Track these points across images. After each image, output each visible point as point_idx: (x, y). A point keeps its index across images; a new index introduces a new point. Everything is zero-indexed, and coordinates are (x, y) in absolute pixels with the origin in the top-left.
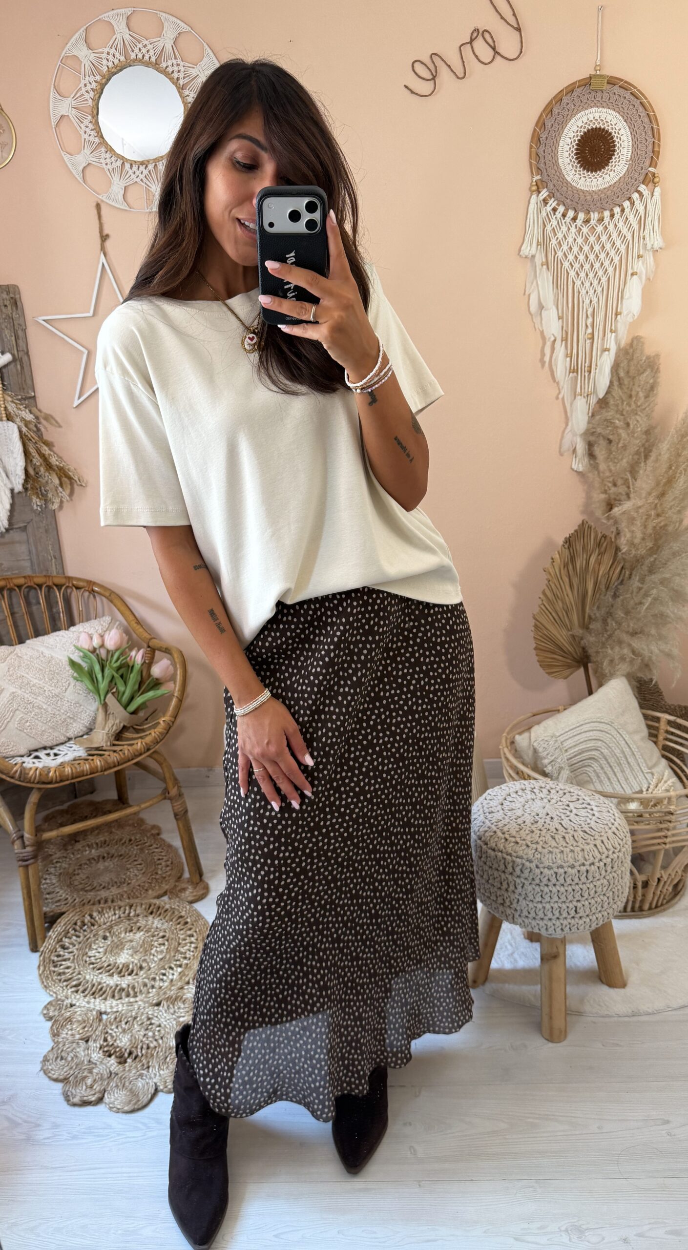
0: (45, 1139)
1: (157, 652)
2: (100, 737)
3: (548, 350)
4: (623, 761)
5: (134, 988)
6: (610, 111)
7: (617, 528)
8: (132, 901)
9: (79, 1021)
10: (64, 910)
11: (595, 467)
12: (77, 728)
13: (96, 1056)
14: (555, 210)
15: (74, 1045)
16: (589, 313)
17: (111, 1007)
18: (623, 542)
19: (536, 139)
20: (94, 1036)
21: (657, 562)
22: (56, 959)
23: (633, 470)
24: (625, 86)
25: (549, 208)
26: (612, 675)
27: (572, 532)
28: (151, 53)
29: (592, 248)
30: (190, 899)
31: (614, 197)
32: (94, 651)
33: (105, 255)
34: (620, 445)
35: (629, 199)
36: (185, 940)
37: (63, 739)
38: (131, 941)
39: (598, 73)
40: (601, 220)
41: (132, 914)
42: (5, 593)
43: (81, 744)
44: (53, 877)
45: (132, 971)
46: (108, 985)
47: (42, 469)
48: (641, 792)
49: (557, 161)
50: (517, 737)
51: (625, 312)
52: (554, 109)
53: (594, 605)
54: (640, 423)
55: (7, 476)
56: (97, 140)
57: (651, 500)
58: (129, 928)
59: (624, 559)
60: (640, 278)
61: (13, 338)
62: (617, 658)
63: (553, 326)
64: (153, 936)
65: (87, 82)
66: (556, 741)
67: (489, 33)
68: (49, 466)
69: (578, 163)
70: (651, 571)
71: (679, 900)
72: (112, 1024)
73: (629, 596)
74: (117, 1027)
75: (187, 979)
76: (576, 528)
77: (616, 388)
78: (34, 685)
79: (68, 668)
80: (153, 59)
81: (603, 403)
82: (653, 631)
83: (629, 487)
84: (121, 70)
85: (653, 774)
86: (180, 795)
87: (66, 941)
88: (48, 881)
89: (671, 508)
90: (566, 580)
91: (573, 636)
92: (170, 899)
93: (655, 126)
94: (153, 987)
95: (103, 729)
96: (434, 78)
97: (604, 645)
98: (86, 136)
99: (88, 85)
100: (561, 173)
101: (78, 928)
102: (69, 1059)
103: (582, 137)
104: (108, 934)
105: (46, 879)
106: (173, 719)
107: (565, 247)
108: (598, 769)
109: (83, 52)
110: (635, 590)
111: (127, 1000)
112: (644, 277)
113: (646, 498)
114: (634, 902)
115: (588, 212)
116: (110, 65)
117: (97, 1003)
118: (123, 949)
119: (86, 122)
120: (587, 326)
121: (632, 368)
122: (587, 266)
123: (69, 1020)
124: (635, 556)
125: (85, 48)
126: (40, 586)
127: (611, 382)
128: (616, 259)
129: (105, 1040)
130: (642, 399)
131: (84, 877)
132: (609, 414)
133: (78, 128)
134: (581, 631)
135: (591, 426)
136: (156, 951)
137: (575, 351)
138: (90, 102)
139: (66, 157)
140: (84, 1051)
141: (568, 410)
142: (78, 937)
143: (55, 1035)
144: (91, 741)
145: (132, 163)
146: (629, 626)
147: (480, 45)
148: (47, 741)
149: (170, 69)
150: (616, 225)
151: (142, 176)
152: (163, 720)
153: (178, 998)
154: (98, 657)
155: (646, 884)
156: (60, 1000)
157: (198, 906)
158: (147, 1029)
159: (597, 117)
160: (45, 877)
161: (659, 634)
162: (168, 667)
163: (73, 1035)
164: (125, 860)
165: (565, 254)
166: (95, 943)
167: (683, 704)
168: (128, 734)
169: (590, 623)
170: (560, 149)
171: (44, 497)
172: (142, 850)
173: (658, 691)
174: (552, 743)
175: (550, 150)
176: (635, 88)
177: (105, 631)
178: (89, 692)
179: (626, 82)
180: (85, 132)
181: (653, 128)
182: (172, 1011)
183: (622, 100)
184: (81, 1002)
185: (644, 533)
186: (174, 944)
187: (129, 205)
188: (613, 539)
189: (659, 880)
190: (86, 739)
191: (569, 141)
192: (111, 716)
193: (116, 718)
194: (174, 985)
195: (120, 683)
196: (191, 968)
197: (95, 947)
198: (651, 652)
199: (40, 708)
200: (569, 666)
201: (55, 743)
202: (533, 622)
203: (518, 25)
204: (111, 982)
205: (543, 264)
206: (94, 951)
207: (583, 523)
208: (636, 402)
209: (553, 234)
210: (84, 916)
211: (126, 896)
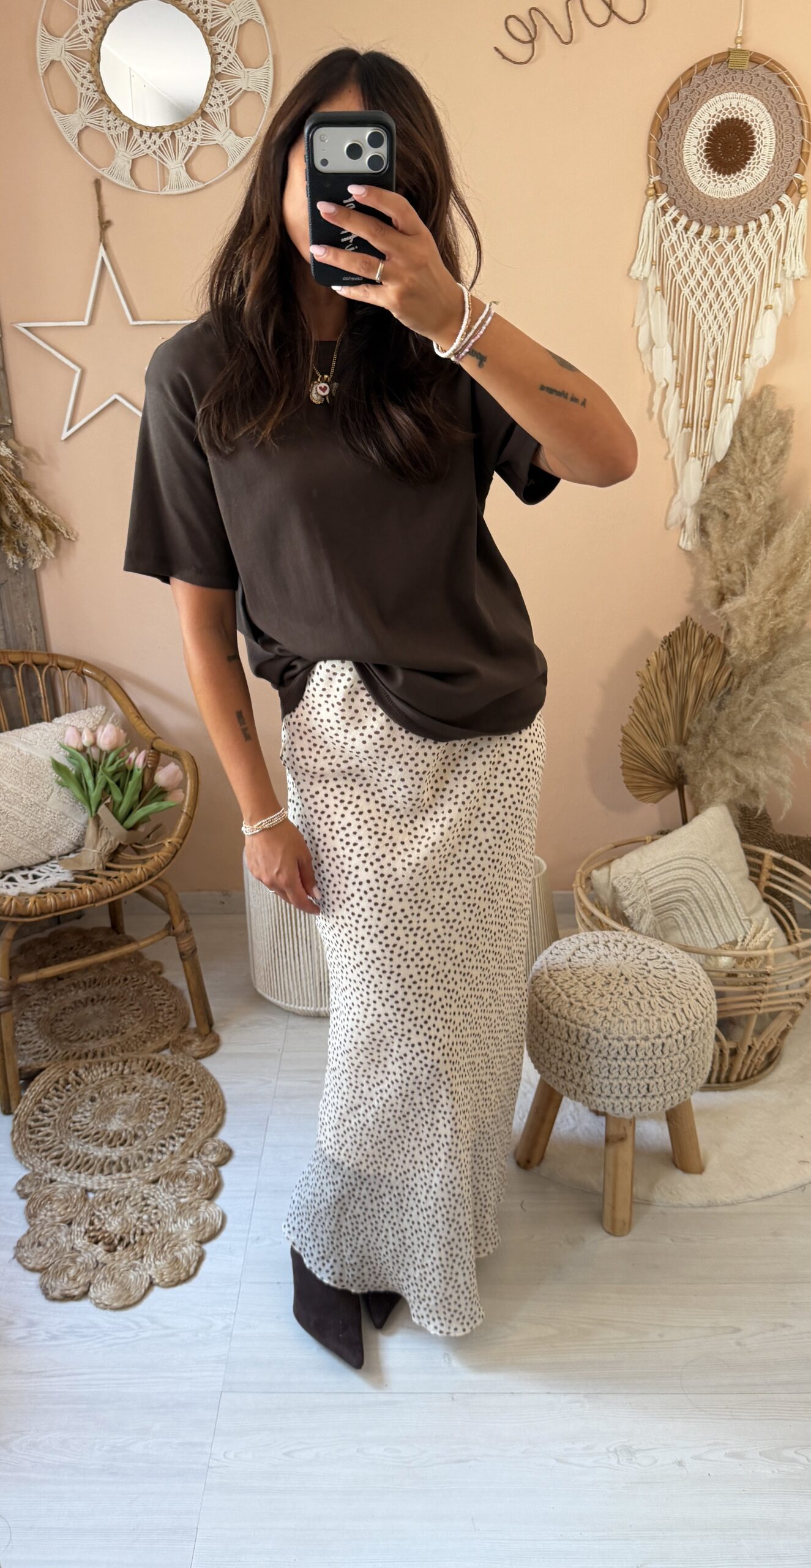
0: (19, 1339)
1: (162, 756)
2: (91, 857)
3: (657, 398)
4: (717, 905)
5: (127, 1161)
6: (752, 98)
7: (728, 624)
8: (126, 1055)
9: (60, 1200)
10: (43, 1066)
11: (706, 546)
12: (61, 844)
13: (80, 1242)
14: (675, 221)
15: (55, 1228)
16: (711, 354)
17: (100, 1184)
18: (733, 644)
19: (657, 128)
20: (78, 1219)
21: (772, 670)
22: (33, 1124)
23: (751, 554)
24: (772, 66)
25: (668, 219)
26: (710, 803)
27: (674, 629)
29: (719, 272)
30: (197, 1054)
31: (750, 209)
32: (83, 750)
33: (105, 247)
34: (738, 521)
35: (768, 212)
36: (189, 1104)
37: (44, 857)
38: (124, 1104)
39: (739, 47)
40: (732, 237)
41: (126, 1072)
43: (66, 866)
44: (30, 1023)
45: (125, 1141)
46: (95, 1157)
47: (21, 519)
48: (735, 943)
49: (681, 158)
50: (595, 873)
51: (754, 355)
52: (682, 91)
53: (694, 717)
54: (763, 495)
56: (97, 96)
57: (769, 595)
58: (122, 1089)
59: (733, 665)
60: (776, 314)
62: (717, 782)
63: (665, 369)
64: (151, 1099)
65: (85, 18)
66: (640, 879)
68: (29, 514)
69: (708, 162)
70: (764, 681)
71: (773, 1070)
72: (100, 1205)
73: (735, 709)
74: (106, 1208)
75: (190, 1152)
76: (679, 625)
77: (738, 449)
78: (8, 791)
79: (51, 770)
81: (721, 468)
82: (762, 753)
83: (744, 574)
84: (131, 4)
85: (751, 922)
86: (188, 931)
87: (46, 1103)
88: (24, 1028)
89: (792, 608)
90: (663, 686)
91: (668, 754)
92: (173, 1053)
93: (805, 121)
94: (150, 1160)
95: (94, 848)
96: (532, 41)
97: (702, 766)
98: (83, 90)
99: (87, 22)
100: (685, 173)
101: (60, 1087)
102: (48, 1245)
103: (714, 129)
104: (96, 1095)
105: (21, 1026)
106: (181, 841)
107: (685, 269)
108: (687, 913)
110: (743, 703)
111: (118, 1175)
112: (780, 312)
113: (764, 593)
114: (720, 1071)
115: (716, 226)
117: (82, 1179)
118: (114, 1114)
119: (84, 71)
120: (707, 370)
121: (759, 430)
122: (711, 295)
123: (49, 1198)
124: (747, 662)
126: (17, 665)
127: (733, 442)
128: (748, 289)
129: (92, 1223)
130: (769, 465)
131: (68, 1023)
132: (728, 483)
133: (73, 78)
134: (677, 748)
135: (705, 496)
136: (155, 1117)
137: (690, 401)
138: (89, 45)
139: (57, 117)
140: (66, 1236)
141: (678, 474)
142: (60, 1097)
143: (31, 1215)
144: (78, 861)
145: (143, 130)
146: (733, 745)
148: (24, 859)
149: (194, 8)
150: (750, 245)
151: (154, 148)
152: (169, 842)
153: (180, 1175)
154: (88, 757)
155: (734, 1053)
156: (37, 1174)
157: (206, 1063)
158: (141, 1212)
159: (734, 103)
160: (21, 1022)
161: (769, 757)
162: (176, 773)
163: (53, 1217)
164: (119, 1004)
165: (685, 278)
166: (81, 1106)
167: (795, 834)
168: (125, 855)
169: (688, 738)
170: (686, 142)
171: (22, 552)
172: (140, 992)
173: (765, 818)
174: (634, 881)
175: (673, 144)
176: (784, 69)
177: (98, 725)
178: (77, 802)
179: (772, 61)
180: (82, 85)
181: (802, 123)
182: (171, 1190)
183: (767, 84)
184: (63, 1177)
185: (758, 637)
186: (177, 1108)
187: (137, 184)
188: (722, 638)
189: (750, 1048)
190: (72, 859)
191: (698, 134)
192: (104, 832)
193: (110, 835)
194: (174, 1159)
195: (116, 792)
196: (195, 1138)
197: (80, 1110)
198: (758, 779)
199: (15, 819)
200: (661, 788)
201: (34, 862)
202: (621, 735)
204: (100, 1153)
205: (656, 290)
206: (79, 1116)
207: (686, 620)
208: (760, 469)
209: (671, 252)
210: (67, 1073)
211: (119, 1049)
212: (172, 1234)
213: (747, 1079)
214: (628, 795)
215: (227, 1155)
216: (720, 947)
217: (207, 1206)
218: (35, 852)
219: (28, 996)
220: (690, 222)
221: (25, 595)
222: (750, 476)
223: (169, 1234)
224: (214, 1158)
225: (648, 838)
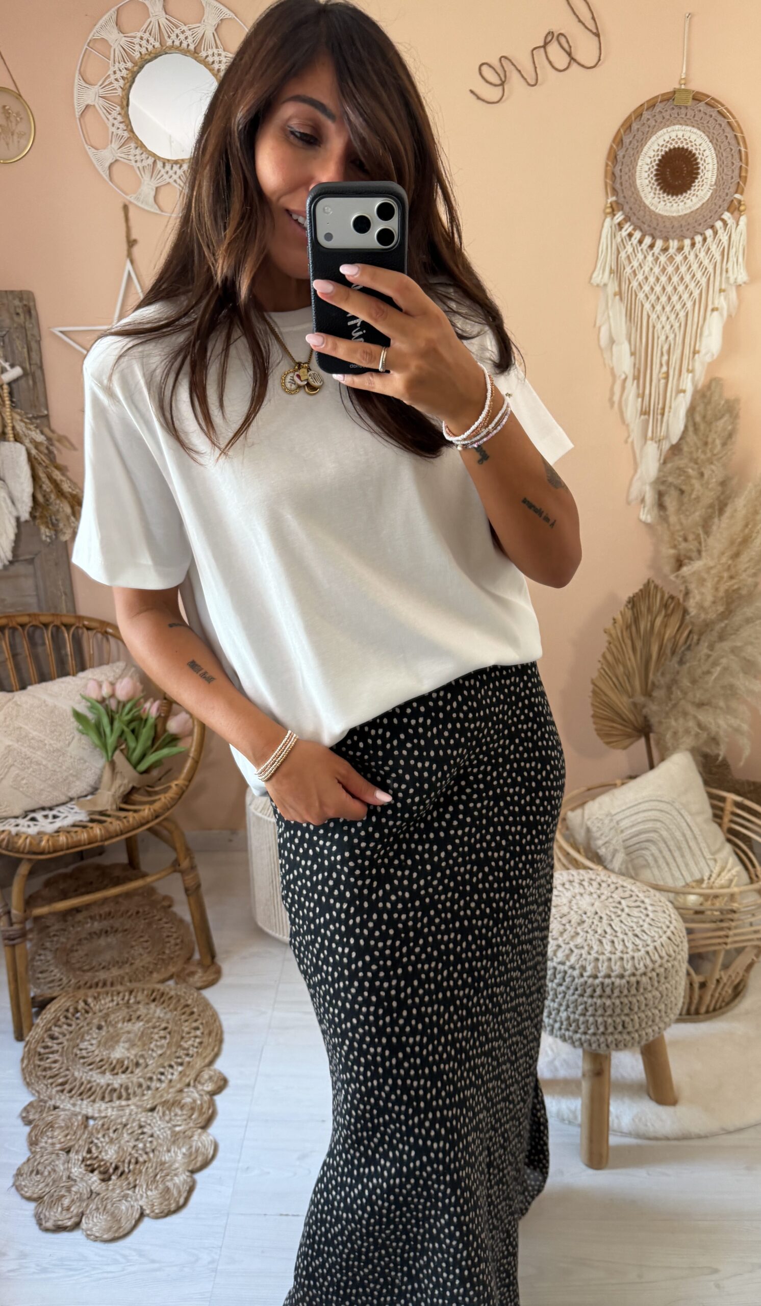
0: (10, 1271)
1: (173, 708)
2: (106, 799)
3: (617, 389)
4: (684, 845)
5: (127, 1089)
6: (695, 130)
7: (686, 588)
8: (133, 985)
9: (61, 1127)
10: (55, 995)
11: (664, 519)
12: (80, 787)
13: (77, 1171)
14: (630, 235)
15: (54, 1156)
16: (664, 350)
17: (100, 1111)
18: (692, 605)
19: (612, 155)
20: (76, 1147)
21: (728, 628)
22: (42, 1051)
23: (706, 525)
24: (713, 103)
25: (624, 233)
26: (675, 749)
27: (637, 591)
28: (190, 40)
29: (670, 279)
30: (199, 984)
31: (696, 224)
32: (103, 701)
33: (132, 262)
34: (693, 496)
35: (712, 227)
36: (189, 1033)
37: (63, 799)
38: (129, 1032)
39: (683, 87)
40: (680, 249)
41: (132, 1001)
42: (7, 632)
43: (81, 806)
44: (48, 953)
45: (127, 1068)
46: (98, 1084)
47: (53, 496)
48: (701, 881)
49: (634, 182)
50: (569, 815)
51: (703, 351)
52: (634, 125)
53: (658, 670)
55: (13, 502)
56: (126, 134)
57: (724, 560)
58: (127, 1018)
59: (693, 623)
60: (721, 315)
61: (25, 350)
62: (681, 730)
63: (624, 363)
64: (154, 1027)
65: (116, 69)
66: (611, 820)
67: (565, 37)
68: (60, 493)
69: (658, 185)
70: (721, 638)
71: (740, 1002)
72: (98, 1132)
73: (695, 663)
74: (104, 1136)
75: (187, 1080)
76: (641, 587)
77: (691, 433)
78: (33, 738)
79: (73, 719)
80: (192, 47)
81: (676, 449)
82: (722, 703)
83: (700, 543)
84: (156, 57)
85: (715, 860)
86: (193, 868)
87: (56, 1030)
89: (745, 571)
90: (629, 642)
91: (635, 704)
92: (177, 983)
93: (743, 149)
94: (149, 1088)
95: (109, 790)
96: (502, 84)
97: (667, 715)
98: (114, 129)
99: (118, 72)
100: (638, 194)
101: (70, 1015)
102: (46, 1173)
103: (663, 156)
104: (103, 1024)
105: (40, 955)
106: (186, 783)
107: (640, 277)
108: (657, 853)
109: (113, 37)
110: (704, 657)
111: (118, 1102)
112: (725, 314)
113: (719, 558)
114: (690, 1003)
115: (666, 239)
116: (144, 51)
117: (84, 1106)
118: (118, 1042)
119: (114, 114)
120: (661, 365)
121: (709, 412)
122: (664, 299)
123: (51, 1126)
124: (704, 620)
125: (115, 31)
126: (46, 625)
127: (686, 427)
128: (696, 294)
129: (89, 1151)
130: (719, 447)
131: (82, 954)
132: (682, 462)
133: (106, 120)
134: (643, 699)
135: (662, 474)
136: (156, 1046)
137: (647, 392)
138: (119, 92)
139: (91, 152)
140: (64, 1164)
141: (638, 455)
142: (70, 1025)
143: (33, 1143)
144: (95, 804)
145: (165, 162)
146: (695, 696)
147: (555, 51)
148: (44, 800)
149: (210, 59)
150: (697, 256)
151: (175, 177)
152: (175, 785)
153: (176, 1103)
154: (107, 708)
155: (703, 985)
156: (41, 1101)
157: (207, 993)
158: (137, 1140)
159: (680, 134)
160: (41, 952)
161: (728, 707)
162: (186, 722)
163: (53, 1144)
164: (129, 936)
165: (640, 284)
166: (88, 1033)
167: (752, 779)
168: (137, 797)
169: (652, 690)
170: (638, 168)
171: (54, 527)
172: (150, 925)
173: (725, 765)
174: (606, 821)
175: (627, 169)
176: (723, 105)
177: (117, 679)
178: (96, 746)
179: (713, 99)
180: (113, 125)
181: (740, 151)
182: (167, 1118)
183: (708, 118)
184: (66, 1104)
185: (715, 596)
186: (177, 1037)
187: (160, 208)
188: (681, 600)
189: (718, 981)
190: (89, 801)
191: (649, 161)
192: (119, 776)
193: (124, 778)
194: (172, 1087)
195: (130, 738)
196: (193, 1067)
197: (87, 1038)
198: (719, 727)
199: (38, 764)
200: (629, 736)
201: (54, 803)
202: (591, 687)
203: (597, 28)
204: (102, 1080)
205: (615, 295)
206: (86, 1043)
207: (648, 582)
208: (711, 451)
209: (626, 263)
210: (77, 1002)
211: (126, 979)
212: (165, 1163)
213: (715, 1010)
214: (599, 742)
215: (222, 1084)
216: (687, 885)
217: (200, 1135)
218: (56, 793)
219: (48, 927)
220: (644, 236)
221: (56, 564)
222: (702, 457)
223: (163, 1163)
224: (209, 1087)
225: (618, 782)
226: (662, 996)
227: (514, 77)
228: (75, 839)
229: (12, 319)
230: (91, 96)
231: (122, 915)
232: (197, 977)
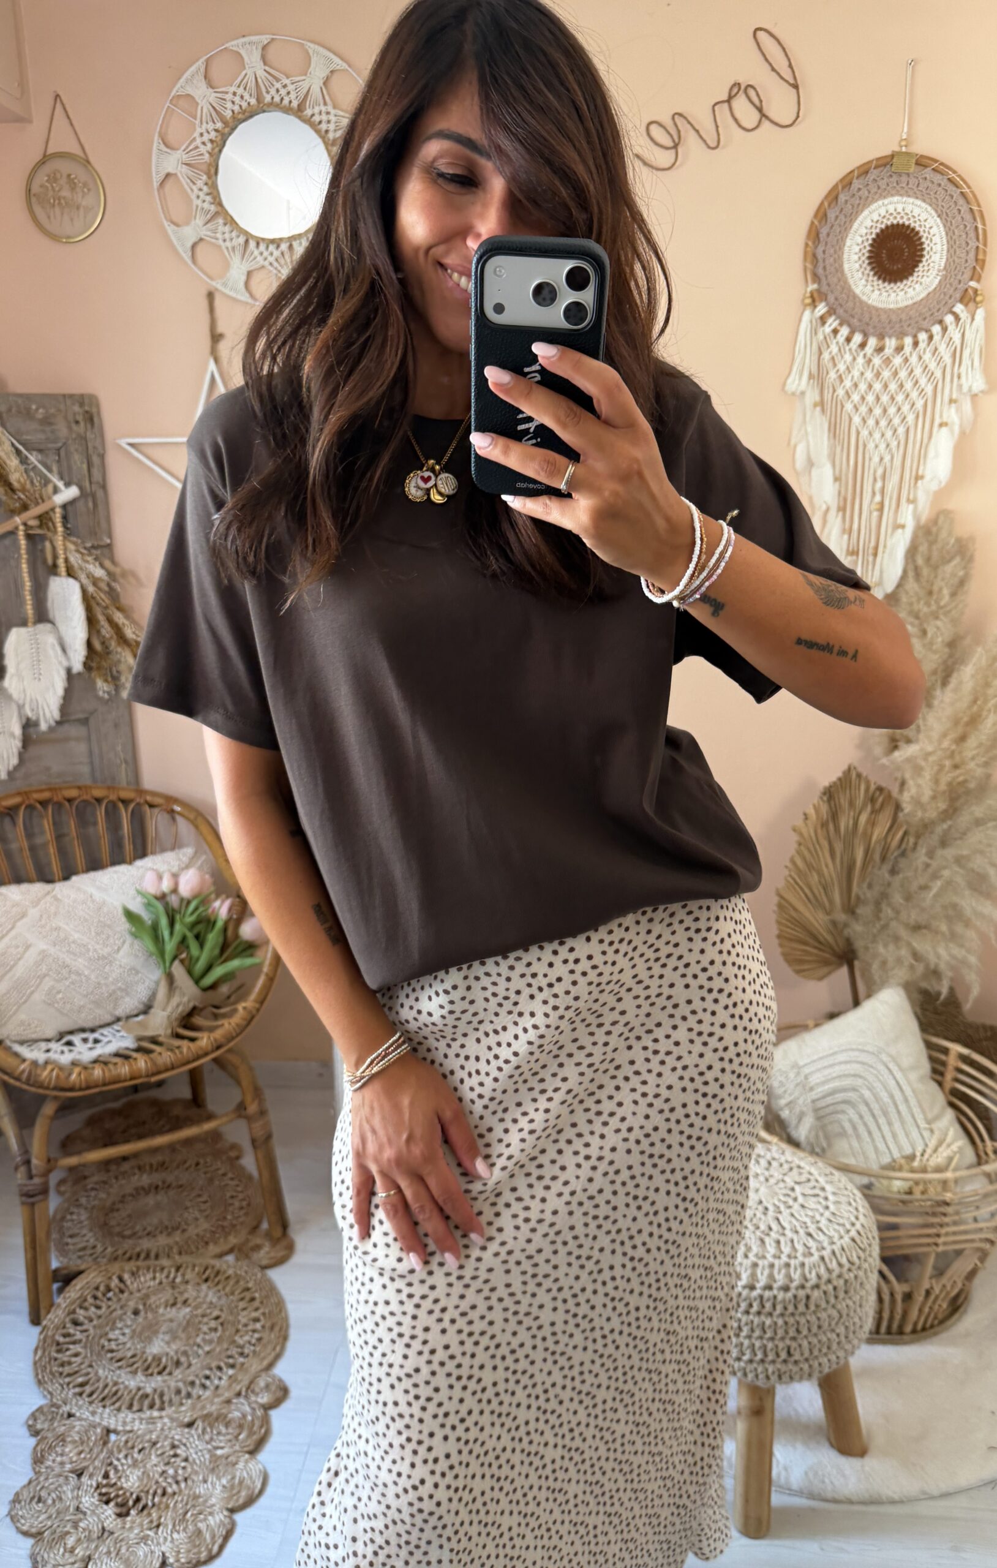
2: (159, 1022)
4: (892, 1109)
5: (162, 1395)
6: (919, 202)
8: (182, 1259)
9: (74, 1442)
10: (82, 1267)
12: (129, 1004)
13: (88, 1500)
14: (835, 332)
15: (61, 1480)
16: (878, 474)
17: (125, 1423)
18: (906, 799)
19: (813, 234)
20: (91, 1469)
21: (952, 831)
22: (61, 1340)
24: (941, 169)
25: (828, 329)
26: (883, 984)
27: (834, 779)
28: (293, 96)
29: (886, 386)
30: (265, 1262)
31: (919, 319)
32: (162, 898)
33: (217, 361)
35: (941, 322)
36: (246, 1325)
37: (108, 1018)
38: (171, 1320)
39: (904, 149)
40: (899, 349)
41: (178, 1280)
42: (51, 808)
43: (129, 1031)
44: (82, 1211)
45: (165, 1368)
46: (126, 1387)
47: (113, 643)
48: (912, 1157)
49: (841, 266)
51: (928, 478)
52: (840, 196)
53: (863, 881)
55: (64, 650)
56: (213, 208)
57: (946, 744)
58: (171, 1302)
59: (908, 823)
60: (952, 431)
61: (85, 466)
62: (891, 960)
63: (826, 490)
64: (203, 1316)
65: (203, 130)
66: (798, 1074)
67: (754, 89)
68: (123, 639)
69: (871, 269)
70: (944, 843)
71: (959, 1319)
72: (120, 1451)
73: (910, 874)
74: (126, 1456)
75: (238, 1388)
76: (840, 774)
77: (910, 580)
78: (74, 942)
79: (124, 919)
80: (295, 104)
82: (944, 928)
84: (251, 117)
85: (932, 1131)
86: (263, 1113)
87: (80, 1313)
90: (825, 844)
91: (834, 923)
92: (237, 1259)
93: (980, 226)
94: (189, 1395)
95: (164, 1010)
96: (676, 147)
97: (874, 939)
98: (199, 202)
99: (205, 134)
100: (846, 282)
101: (99, 1294)
102: (50, 1501)
103: (877, 234)
104: (141, 1307)
105: (72, 1213)
106: (257, 1006)
107: (848, 383)
108: (855, 1118)
109: (200, 91)
110: (921, 867)
111: (149, 1413)
112: (956, 430)
113: (940, 741)
114: (891, 1319)
115: (881, 337)
116: (236, 108)
117: (105, 1416)
118: (156, 1332)
119: (200, 183)
120: (874, 494)
121: (935, 555)
122: (878, 411)
123: (62, 1439)
124: (922, 820)
125: (204, 85)
126: (99, 801)
127: (904, 572)
128: (920, 404)
129: (106, 1476)
130: (947, 597)
131: (124, 1214)
133: (188, 190)
134: (844, 917)
137: (853, 527)
138: (207, 157)
139: (170, 229)
140: (73, 1491)
142: (98, 1307)
143: (37, 1459)
144: (144, 1027)
145: (258, 241)
146: (909, 917)
147: (741, 104)
148: (85, 1020)
149: (317, 118)
150: (920, 358)
151: (271, 259)
152: (243, 1007)
153: (221, 1418)
154: (166, 906)
155: (908, 1298)
156: (53, 1405)
157: (275, 1275)
158: (167, 1464)
159: (900, 208)
160: (73, 1209)
161: (951, 933)
163: (62, 1464)
164: (184, 1194)
165: (847, 393)
166: (121, 1319)
167: (988, 1023)
168: (198, 1020)
169: (856, 906)
170: (846, 249)
171: (114, 679)
172: (211, 1180)
173: (951, 1002)
174: (792, 1075)
175: (832, 250)
176: (954, 172)
177: (181, 870)
178: (151, 955)
179: (941, 164)
180: (198, 197)
181: (976, 228)
182: (207, 1437)
183: (935, 188)
184: (84, 1411)
185: (934, 790)
186: (230, 1330)
187: (252, 295)
188: (893, 792)
189: (928, 1292)
190: (139, 1023)
191: (860, 240)
192: (177, 992)
193: (184, 995)
194: (218, 1396)
195: (193, 945)
196: (246, 1371)
197: (119, 1325)
198: (939, 957)
199: (78, 974)
200: (826, 963)
201: (97, 1023)
202: (776, 899)
203: (795, 78)
204: (132, 1382)
205: (815, 405)
206: (117, 1332)
207: (849, 769)
208: (937, 602)
209: (830, 365)
210: (110, 1278)
211: (175, 1250)
212: (199, 1496)
213: (925, 1331)
215: (282, 1393)
216: (894, 1161)
217: (248, 1462)
218: (99, 1011)
219: (86, 1179)
220: (852, 333)
221: (116, 726)
223: (196, 1497)
224: (264, 1399)
225: (811, 1023)
226: (841, 1316)
227: (691, 139)
228: (114, 1072)
229: (70, 428)
230: (172, 162)
231: (178, 1167)
232: (262, 1253)
